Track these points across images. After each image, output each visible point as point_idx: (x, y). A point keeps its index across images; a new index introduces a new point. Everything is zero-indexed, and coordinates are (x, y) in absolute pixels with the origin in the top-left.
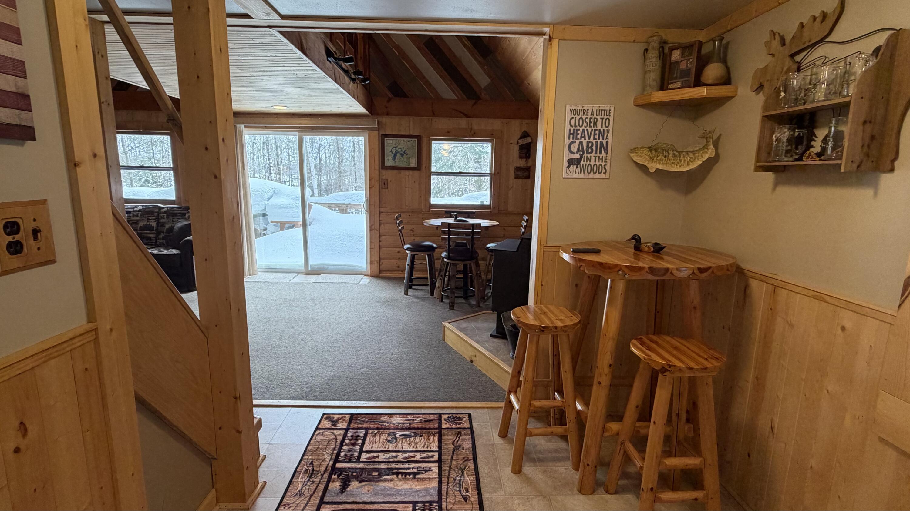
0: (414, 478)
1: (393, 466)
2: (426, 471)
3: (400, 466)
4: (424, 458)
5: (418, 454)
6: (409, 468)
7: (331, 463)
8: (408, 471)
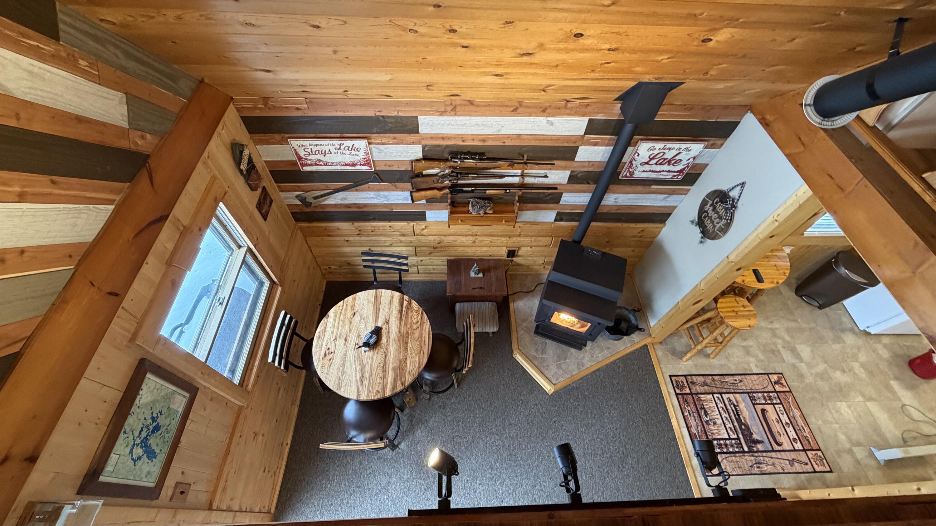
0: (738, 406)
1: (733, 418)
2: (730, 400)
3: (732, 414)
4: (720, 401)
5: (719, 406)
6: (732, 409)
7: (746, 454)
8: (734, 409)
